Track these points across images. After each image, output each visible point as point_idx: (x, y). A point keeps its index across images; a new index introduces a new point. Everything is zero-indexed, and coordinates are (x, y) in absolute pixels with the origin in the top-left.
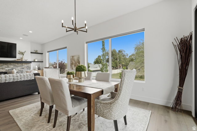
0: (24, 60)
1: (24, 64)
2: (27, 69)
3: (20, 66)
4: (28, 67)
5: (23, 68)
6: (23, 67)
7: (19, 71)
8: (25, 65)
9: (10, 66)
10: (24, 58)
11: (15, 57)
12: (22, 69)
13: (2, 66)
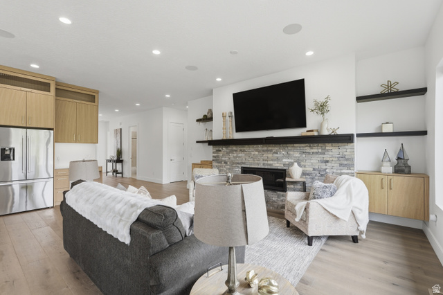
0: (325, 132)
1: (328, 146)
2: (341, 165)
3: (317, 153)
4: (344, 157)
5: (327, 162)
6: (326, 157)
7: (314, 169)
8: (334, 151)
9: (292, 153)
10: (325, 126)
11: (303, 125)
12: (323, 166)
13: (277, 153)
